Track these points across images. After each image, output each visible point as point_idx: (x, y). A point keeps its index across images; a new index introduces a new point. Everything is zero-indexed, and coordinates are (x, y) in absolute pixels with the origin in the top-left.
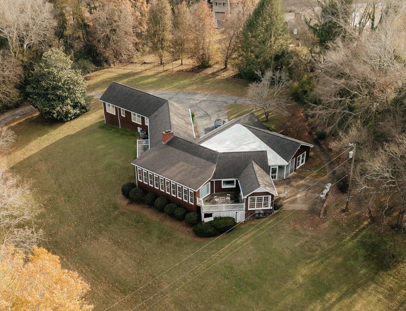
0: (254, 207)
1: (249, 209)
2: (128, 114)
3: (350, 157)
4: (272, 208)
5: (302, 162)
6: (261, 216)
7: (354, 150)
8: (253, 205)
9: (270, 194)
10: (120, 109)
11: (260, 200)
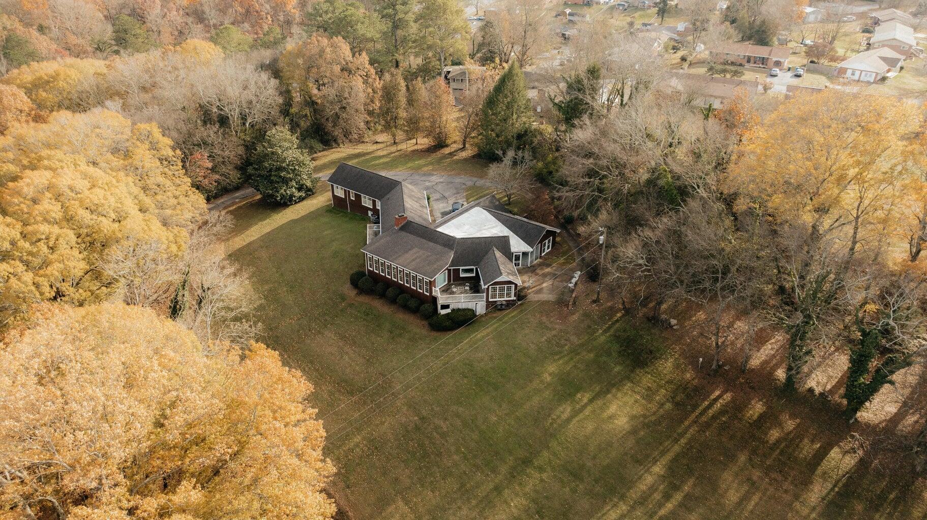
0: (496, 298)
1: (490, 300)
2: (358, 197)
3: (601, 242)
4: (515, 298)
5: (548, 248)
6: (503, 307)
7: (605, 235)
8: (494, 296)
9: (513, 283)
10: (349, 192)
11: (502, 290)
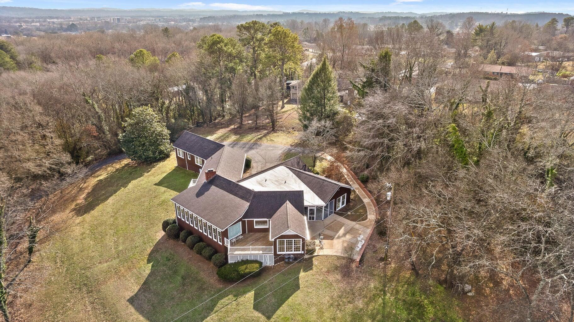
0: (284, 251)
1: (278, 253)
2: (193, 158)
3: (388, 199)
4: (303, 252)
5: (343, 203)
6: (291, 260)
7: (392, 191)
8: (282, 249)
9: (300, 237)
10: (187, 153)
11: (290, 243)
